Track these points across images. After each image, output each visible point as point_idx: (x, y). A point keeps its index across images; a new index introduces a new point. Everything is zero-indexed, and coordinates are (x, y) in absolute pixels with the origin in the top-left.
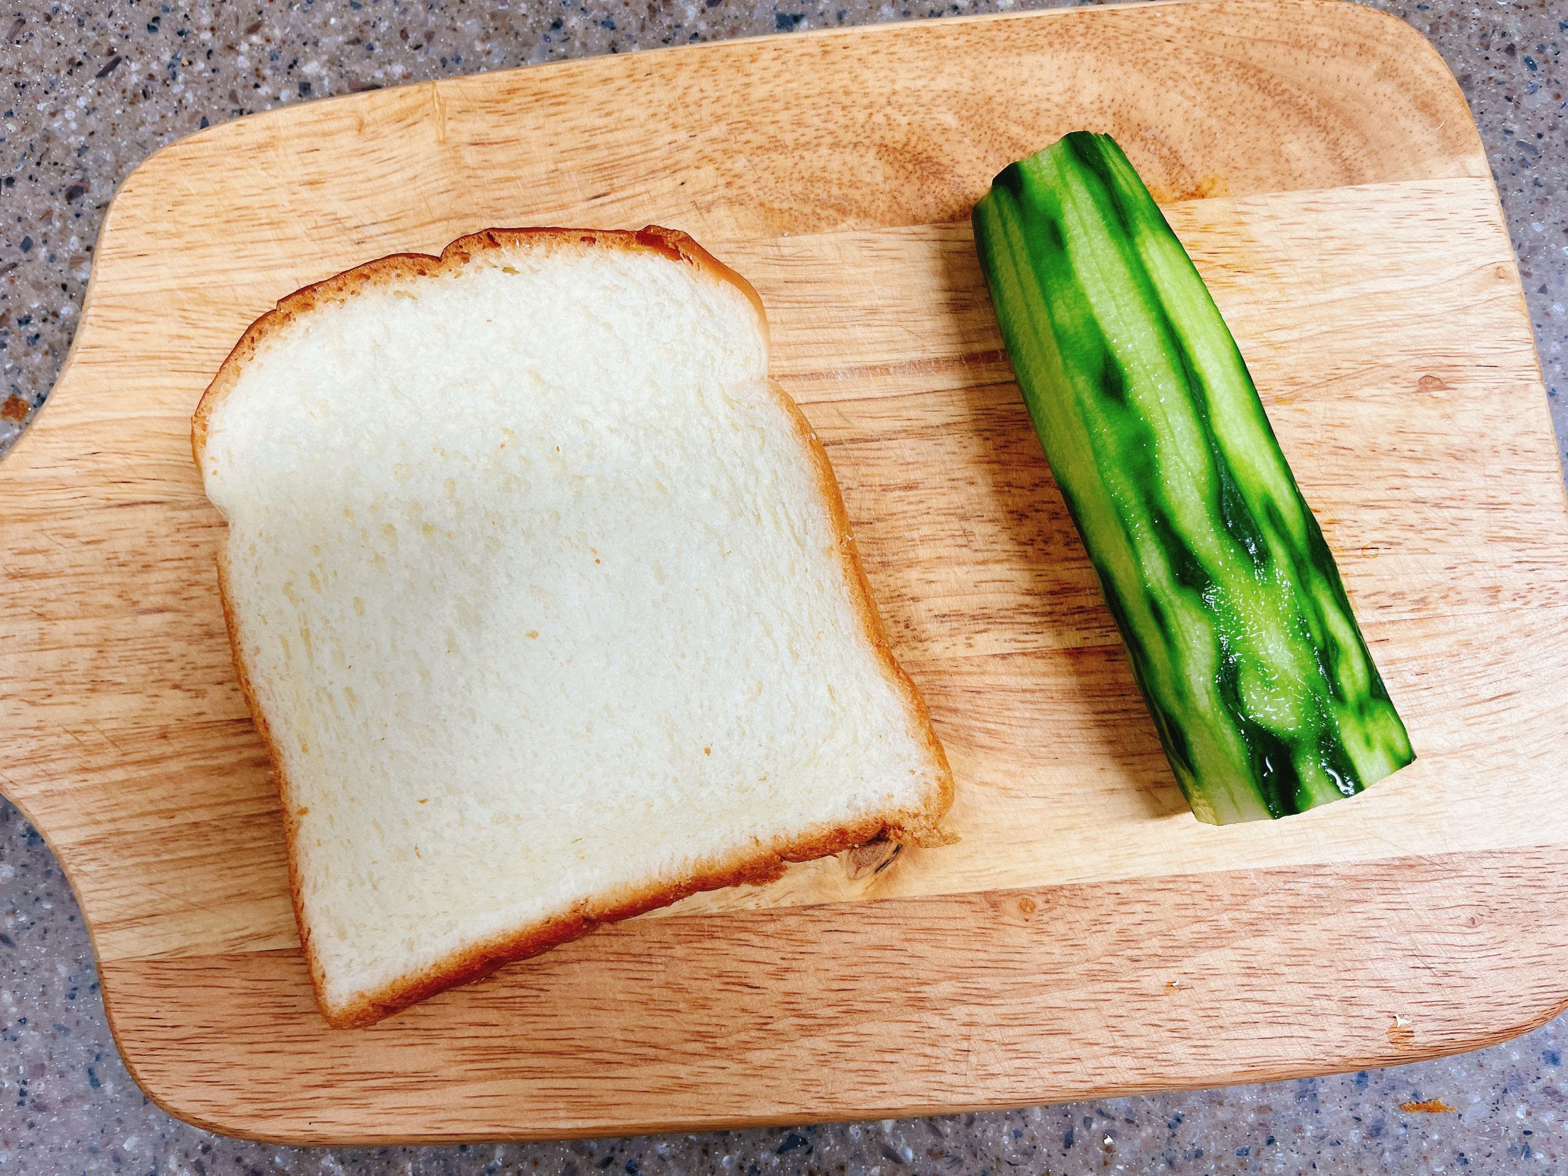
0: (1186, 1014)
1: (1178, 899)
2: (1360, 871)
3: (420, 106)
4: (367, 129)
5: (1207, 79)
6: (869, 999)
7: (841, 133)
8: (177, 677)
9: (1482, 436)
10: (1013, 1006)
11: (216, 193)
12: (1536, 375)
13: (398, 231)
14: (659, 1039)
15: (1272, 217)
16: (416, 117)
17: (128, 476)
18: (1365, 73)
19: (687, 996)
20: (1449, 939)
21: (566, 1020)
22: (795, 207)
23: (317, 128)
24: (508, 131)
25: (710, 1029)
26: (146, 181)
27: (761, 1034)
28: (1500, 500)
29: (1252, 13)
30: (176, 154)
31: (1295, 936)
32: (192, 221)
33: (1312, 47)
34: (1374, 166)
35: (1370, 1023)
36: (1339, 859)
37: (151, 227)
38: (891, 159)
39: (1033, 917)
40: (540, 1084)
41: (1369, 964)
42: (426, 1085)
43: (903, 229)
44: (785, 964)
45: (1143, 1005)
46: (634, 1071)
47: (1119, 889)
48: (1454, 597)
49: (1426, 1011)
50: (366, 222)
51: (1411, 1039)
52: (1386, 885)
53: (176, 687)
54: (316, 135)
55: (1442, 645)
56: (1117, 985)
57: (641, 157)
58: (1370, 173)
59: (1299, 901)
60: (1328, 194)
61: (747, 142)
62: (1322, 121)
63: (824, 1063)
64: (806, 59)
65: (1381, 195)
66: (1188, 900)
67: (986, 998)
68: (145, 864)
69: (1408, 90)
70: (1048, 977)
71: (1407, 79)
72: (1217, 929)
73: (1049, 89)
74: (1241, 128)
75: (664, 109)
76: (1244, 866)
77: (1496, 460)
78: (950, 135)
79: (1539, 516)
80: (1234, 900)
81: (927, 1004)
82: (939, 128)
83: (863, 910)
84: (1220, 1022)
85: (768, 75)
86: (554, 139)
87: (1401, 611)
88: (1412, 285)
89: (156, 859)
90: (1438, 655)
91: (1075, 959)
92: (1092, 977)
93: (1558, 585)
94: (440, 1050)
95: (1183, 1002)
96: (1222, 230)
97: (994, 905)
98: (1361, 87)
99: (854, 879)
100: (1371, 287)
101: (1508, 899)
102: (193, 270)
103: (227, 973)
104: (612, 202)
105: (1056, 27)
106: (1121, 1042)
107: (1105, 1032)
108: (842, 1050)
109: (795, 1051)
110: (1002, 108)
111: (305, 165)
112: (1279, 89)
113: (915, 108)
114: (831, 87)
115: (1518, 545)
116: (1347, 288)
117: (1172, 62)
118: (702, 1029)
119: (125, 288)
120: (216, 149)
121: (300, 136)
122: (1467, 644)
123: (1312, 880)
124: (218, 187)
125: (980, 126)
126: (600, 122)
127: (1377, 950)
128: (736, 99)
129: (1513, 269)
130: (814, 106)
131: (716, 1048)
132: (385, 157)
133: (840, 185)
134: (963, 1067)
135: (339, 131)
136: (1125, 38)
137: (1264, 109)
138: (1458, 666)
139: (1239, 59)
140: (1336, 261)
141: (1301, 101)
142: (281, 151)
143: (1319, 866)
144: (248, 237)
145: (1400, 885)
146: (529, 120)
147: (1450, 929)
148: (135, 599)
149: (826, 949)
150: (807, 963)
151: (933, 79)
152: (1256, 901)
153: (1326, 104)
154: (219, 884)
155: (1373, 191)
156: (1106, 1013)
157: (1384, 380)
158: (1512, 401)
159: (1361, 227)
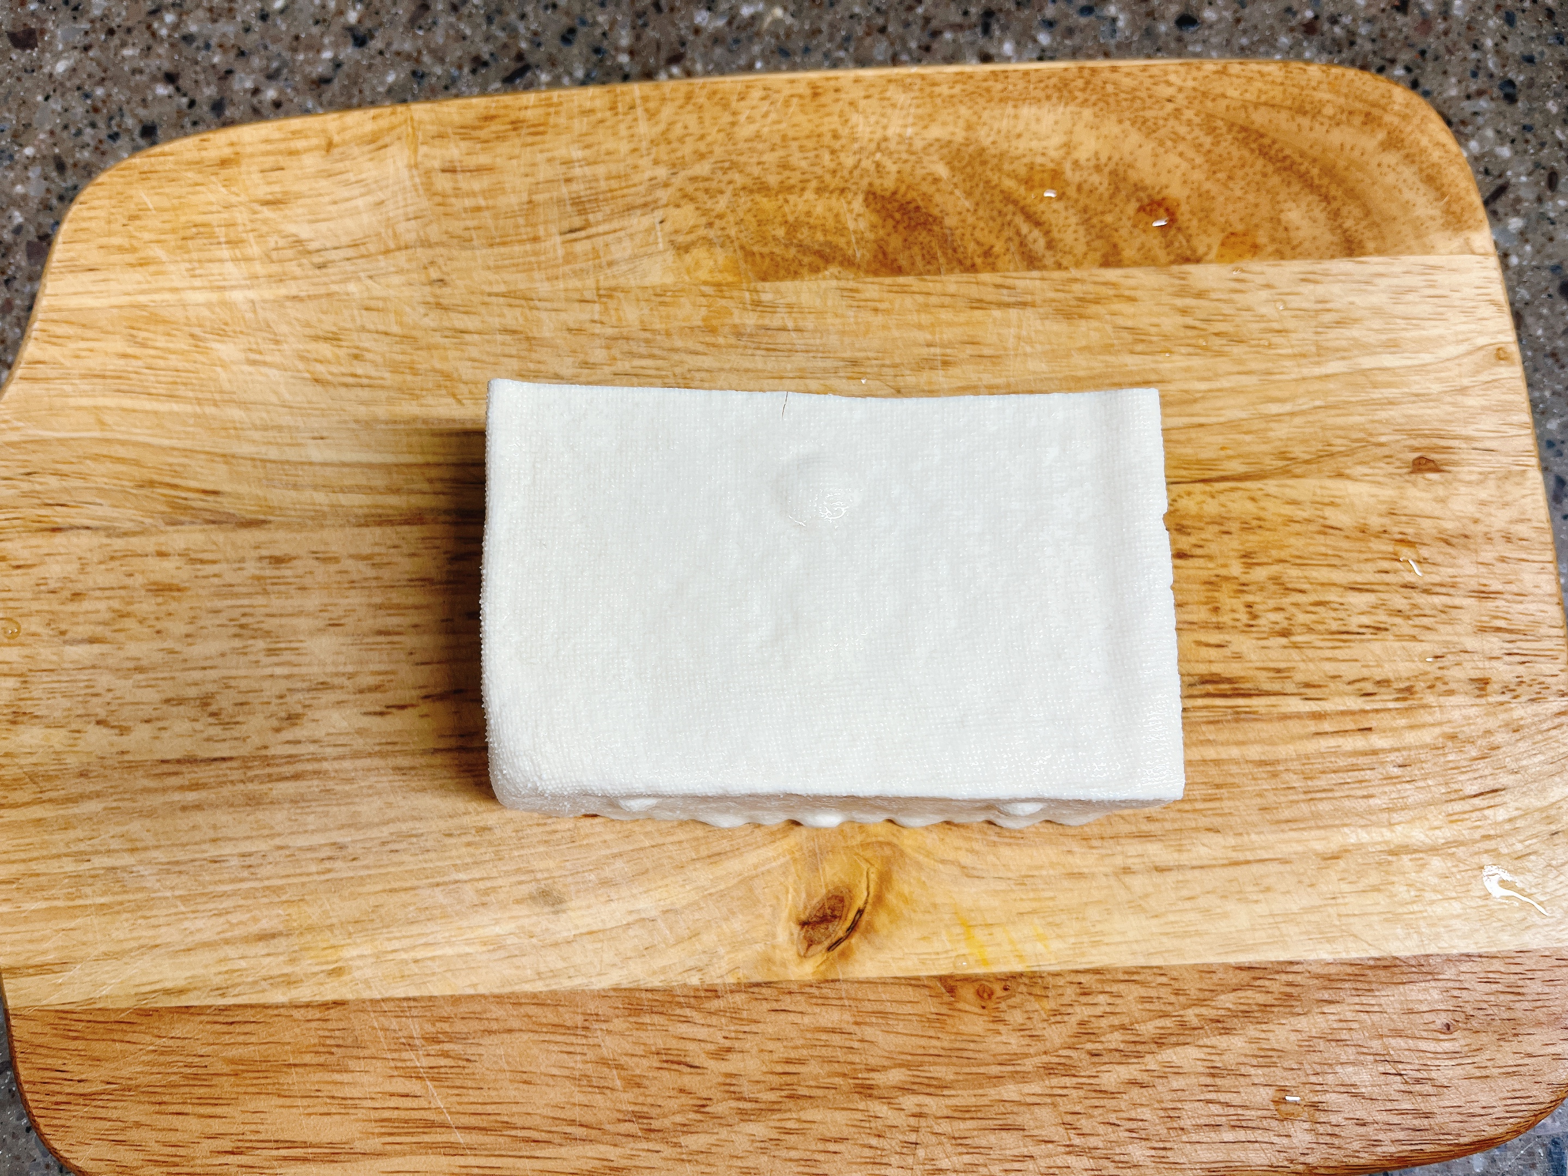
0: (1146, 1113)
1: (1143, 992)
2: (1333, 970)
3: (392, 128)
4: (336, 151)
5: (1207, 141)
6: (813, 1083)
7: (828, 178)
8: (102, 713)
9: (1476, 521)
10: (965, 1097)
11: (175, 209)
12: (1534, 461)
13: (363, 256)
14: (588, 1117)
15: (1268, 286)
16: (387, 140)
17: (64, 499)
18: (1370, 142)
19: (623, 1073)
20: (1423, 1045)
21: (493, 1093)
22: (777, 250)
23: (282, 146)
24: (483, 159)
25: (645, 1109)
26: (101, 194)
27: (699, 1117)
28: (1492, 589)
29: (1257, 76)
30: (136, 167)
31: (1263, 1035)
32: (147, 236)
33: (1316, 113)
34: (1375, 238)
35: (1337, 1130)
36: (1312, 957)
37: (104, 241)
38: (879, 206)
39: (991, 1005)
40: (461, 1161)
41: (1338, 1069)
42: (342, 1157)
43: (888, 280)
44: (728, 1043)
45: (1101, 1103)
46: (563, 1151)
47: (1082, 978)
48: (1441, 687)
49: (1396, 1119)
50: (328, 245)
51: (1379, 1149)
52: (1359, 985)
53: (98, 723)
54: (280, 153)
55: (1427, 736)
56: (1075, 1080)
57: (619, 193)
58: (1371, 245)
59: (1269, 999)
60: (1327, 265)
61: (730, 182)
62: (1324, 190)
63: (764, 1151)
64: (795, 101)
65: (1381, 269)
66: (1153, 993)
67: (937, 1087)
68: (56, 908)
69: (1413, 162)
70: (1004, 1068)
71: (1412, 151)
72: (1183, 1025)
73: (1045, 143)
74: (1239, 193)
75: (644, 144)
76: (1212, 959)
77: (1488, 547)
78: (942, 185)
79: (1532, 607)
80: (1201, 996)
81: (875, 1092)
82: (930, 179)
83: (813, 990)
84: (1182, 1123)
85: (757, 114)
86: (528, 170)
87: (1386, 700)
88: (1409, 362)
89: (71, 903)
90: (1422, 747)
91: (1032, 1051)
92: (1049, 1070)
93: (1549, 680)
94: (357, 1120)
95: (1144, 1101)
96: (1214, 296)
97: (951, 991)
98: (1365, 158)
99: (803, 957)
100: (1367, 362)
101: (1485, 1006)
102: (145, 286)
103: (137, 1028)
104: (588, 237)
105: (1054, 80)
106: (1077, 1141)
107: (1061, 1130)
108: (783, 1137)
109: (734, 1137)
110: (995, 161)
111: (269, 183)
112: (1281, 155)
113: (905, 156)
114: (818, 131)
115: (1508, 636)
116: (1342, 363)
117: (1172, 122)
118: (637, 1108)
119: (74, 302)
120: (177, 163)
121: (267, 153)
122: (1453, 737)
123: (1284, 977)
124: (175, 201)
125: (971, 177)
126: (577, 154)
127: (1349, 1054)
128: (721, 136)
129: (1514, 349)
130: (802, 148)
131: (650, 1130)
132: (353, 179)
133: (825, 232)
134: (910, 1160)
135: (308, 150)
136: (1123, 96)
137: (1265, 175)
138: (1442, 759)
139: (1241, 122)
140: (1333, 334)
141: (1303, 168)
142: (244, 168)
143: (1291, 963)
144: (207, 255)
145: (1374, 986)
146: (503, 148)
147: (1425, 1034)
148: (63, 627)
149: (770, 1030)
150: (749, 1044)
151: (926, 127)
152: (1222, 997)
153: (1329, 171)
154: (135, 934)
155: (1373, 264)
156: (1062, 1109)
157: (1377, 459)
158: (1508, 486)
159: (1358, 300)
